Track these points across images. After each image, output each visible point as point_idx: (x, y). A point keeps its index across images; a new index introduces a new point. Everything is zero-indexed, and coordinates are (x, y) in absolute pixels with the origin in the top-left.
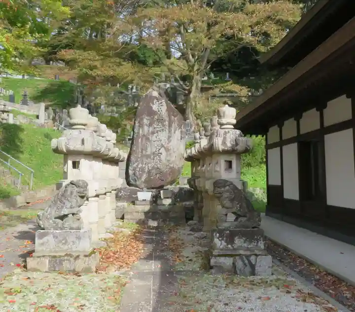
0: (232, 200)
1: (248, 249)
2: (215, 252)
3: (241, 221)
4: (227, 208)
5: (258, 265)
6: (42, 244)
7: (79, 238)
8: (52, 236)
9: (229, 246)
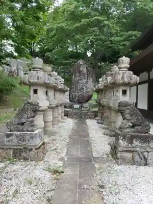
0: (131, 115)
1: (142, 147)
2: (120, 149)
3: (137, 129)
4: (128, 120)
5: (149, 158)
6: (9, 141)
7: (32, 138)
8: (15, 136)
9: (130, 145)
